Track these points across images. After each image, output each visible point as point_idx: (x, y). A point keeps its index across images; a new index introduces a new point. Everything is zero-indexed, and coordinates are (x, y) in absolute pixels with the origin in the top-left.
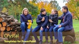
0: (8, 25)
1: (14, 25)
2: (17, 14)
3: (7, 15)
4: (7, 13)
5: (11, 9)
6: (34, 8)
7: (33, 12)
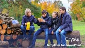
0: (8, 28)
1: (15, 28)
2: (18, 15)
3: (7, 17)
4: (7, 14)
5: (12, 9)
6: (37, 9)
7: (36, 13)
